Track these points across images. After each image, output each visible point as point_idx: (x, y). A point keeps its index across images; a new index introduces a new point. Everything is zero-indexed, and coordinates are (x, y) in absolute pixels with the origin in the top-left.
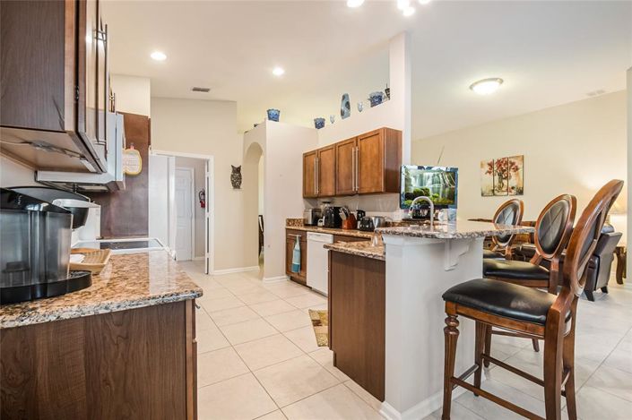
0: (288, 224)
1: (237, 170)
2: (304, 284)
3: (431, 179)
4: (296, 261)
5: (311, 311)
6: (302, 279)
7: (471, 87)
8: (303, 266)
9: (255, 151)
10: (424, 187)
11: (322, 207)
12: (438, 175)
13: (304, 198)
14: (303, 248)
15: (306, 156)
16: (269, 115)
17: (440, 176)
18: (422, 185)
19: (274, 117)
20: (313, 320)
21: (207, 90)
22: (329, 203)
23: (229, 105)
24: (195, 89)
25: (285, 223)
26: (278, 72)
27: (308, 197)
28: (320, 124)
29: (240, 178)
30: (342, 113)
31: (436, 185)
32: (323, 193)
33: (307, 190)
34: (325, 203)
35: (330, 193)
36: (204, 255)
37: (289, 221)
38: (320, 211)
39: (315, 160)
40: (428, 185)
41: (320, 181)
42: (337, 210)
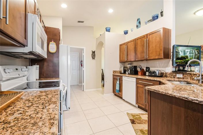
0: (114, 73)
1: (94, 52)
2: (121, 98)
4: (117, 88)
5: (128, 114)
6: (121, 96)
7: (194, 14)
8: (120, 90)
9: (101, 44)
10: (186, 55)
11: (128, 66)
12: (192, 51)
13: (120, 62)
14: (121, 83)
15: (121, 45)
16: (106, 29)
17: (193, 51)
18: (185, 54)
19: (108, 30)
20: (130, 120)
21: (82, 22)
22: (131, 64)
23: (91, 28)
24: (79, 22)
25: (112, 72)
26: (111, 11)
27: (122, 62)
28: (126, 33)
29: (95, 55)
30: (137, 26)
32: (129, 60)
33: (121, 59)
34: (129, 64)
35: (132, 60)
36: (82, 83)
37: (114, 72)
38: (127, 67)
39: (125, 46)
41: (127, 55)
42: (135, 67)
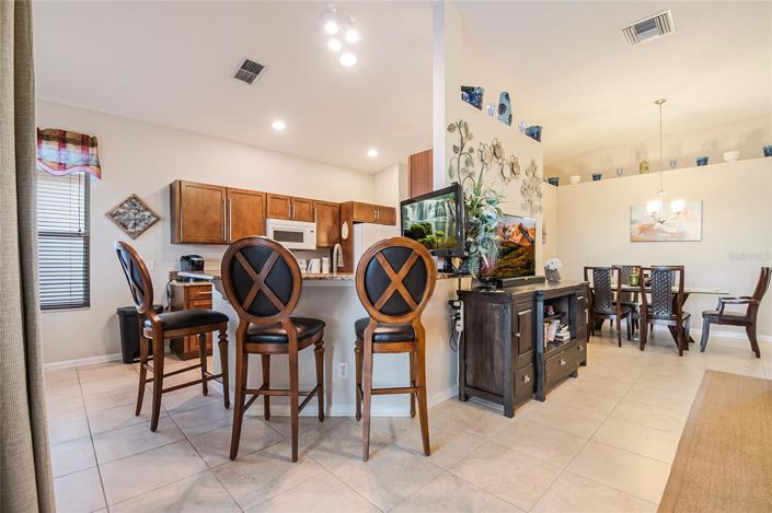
3: (433, 209)
10: (424, 221)
12: (442, 204)
17: (446, 204)
31: (441, 219)
40: (431, 218)
